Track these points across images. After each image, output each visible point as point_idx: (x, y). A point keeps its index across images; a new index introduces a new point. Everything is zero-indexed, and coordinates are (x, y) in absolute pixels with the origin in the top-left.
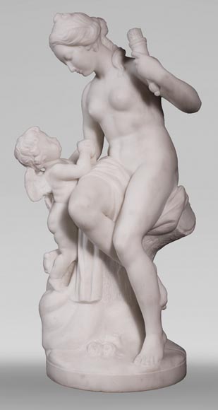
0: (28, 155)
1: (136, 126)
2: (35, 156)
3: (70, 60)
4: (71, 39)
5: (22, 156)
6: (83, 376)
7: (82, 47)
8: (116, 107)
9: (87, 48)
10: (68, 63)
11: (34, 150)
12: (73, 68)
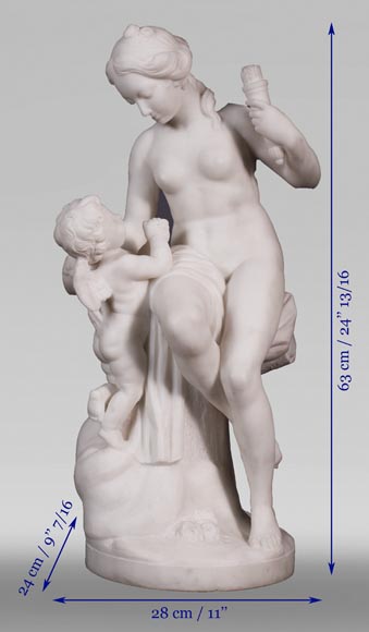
0: (88, 240)
1: (235, 205)
2: (97, 242)
3: (147, 98)
4: (157, 70)
5: (79, 240)
6: (190, 571)
7: (170, 82)
8: (208, 174)
9: (177, 83)
10: (141, 102)
11: (99, 232)
12: (147, 110)
